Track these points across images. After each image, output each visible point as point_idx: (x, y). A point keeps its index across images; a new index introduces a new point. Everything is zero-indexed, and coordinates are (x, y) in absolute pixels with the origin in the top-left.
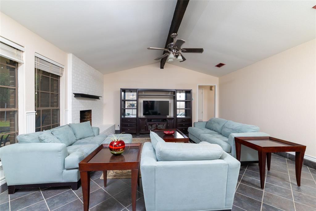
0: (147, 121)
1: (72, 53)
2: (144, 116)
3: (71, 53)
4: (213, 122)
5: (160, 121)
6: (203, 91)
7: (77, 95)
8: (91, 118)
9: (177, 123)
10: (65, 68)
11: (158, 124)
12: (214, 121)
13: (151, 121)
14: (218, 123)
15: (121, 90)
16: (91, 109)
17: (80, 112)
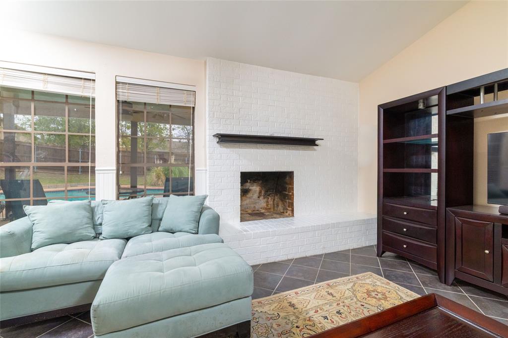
0: (498, 234)
8: (293, 190)
15: (382, 110)
16: (290, 170)
17: (239, 175)
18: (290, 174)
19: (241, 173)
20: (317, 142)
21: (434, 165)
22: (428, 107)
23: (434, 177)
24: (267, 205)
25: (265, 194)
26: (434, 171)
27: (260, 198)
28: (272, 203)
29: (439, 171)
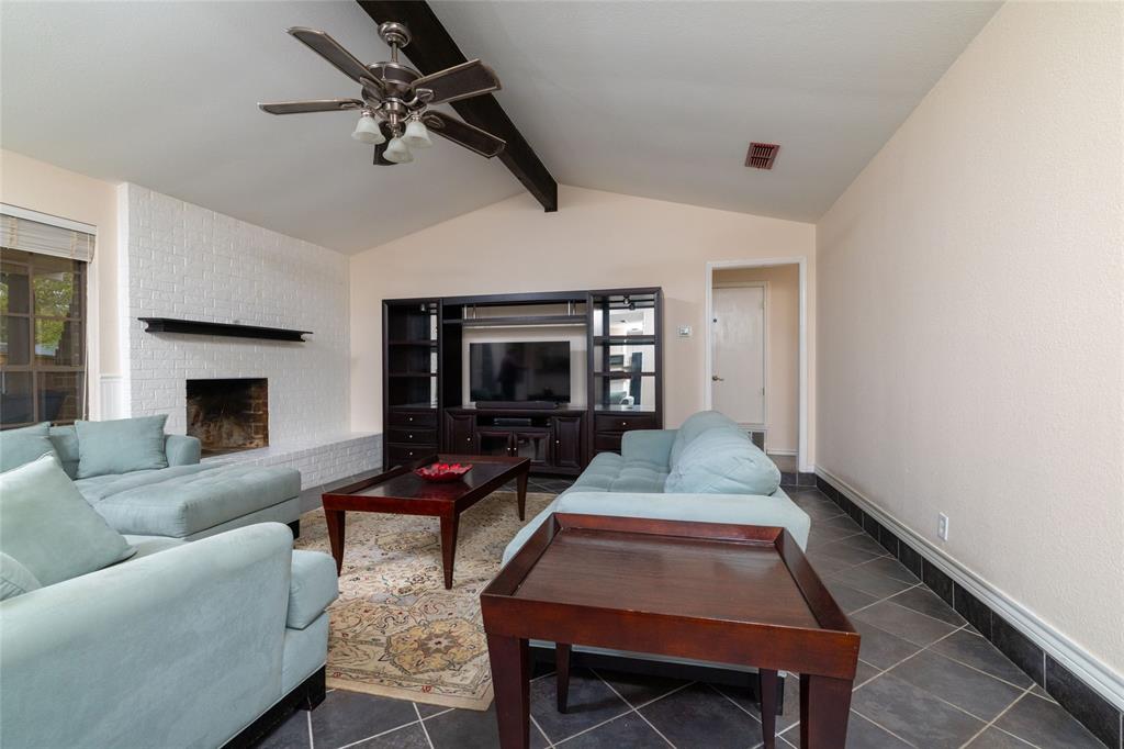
0: (475, 423)
1: (129, 181)
2: (474, 403)
3: (123, 180)
5: (525, 425)
6: (769, 293)
7: (161, 326)
8: (267, 407)
9: (594, 432)
10: (97, 234)
11: (515, 437)
13: (491, 423)
15: (386, 307)
16: (263, 377)
17: (184, 384)
18: (261, 383)
19: (187, 381)
20: (303, 336)
21: (434, 369)
22: (428, 309)
23: (434, 380)
24: (208, 438)
25: (205, 418)
26: (434, 375)
27: (196, 426)
28: (215, 433)
29: (437, 375)
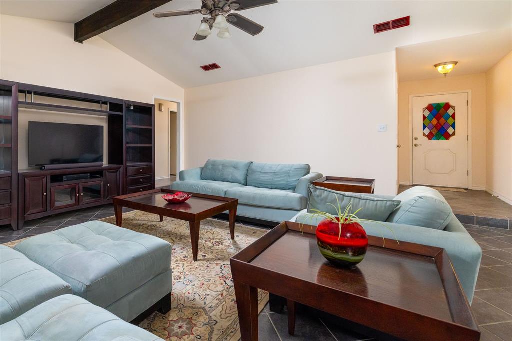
0: (49, 182)
4: (221, 167)
5: (87, 178)
9: (126, 178)
12: (223, 166)
14: (234, 168)
